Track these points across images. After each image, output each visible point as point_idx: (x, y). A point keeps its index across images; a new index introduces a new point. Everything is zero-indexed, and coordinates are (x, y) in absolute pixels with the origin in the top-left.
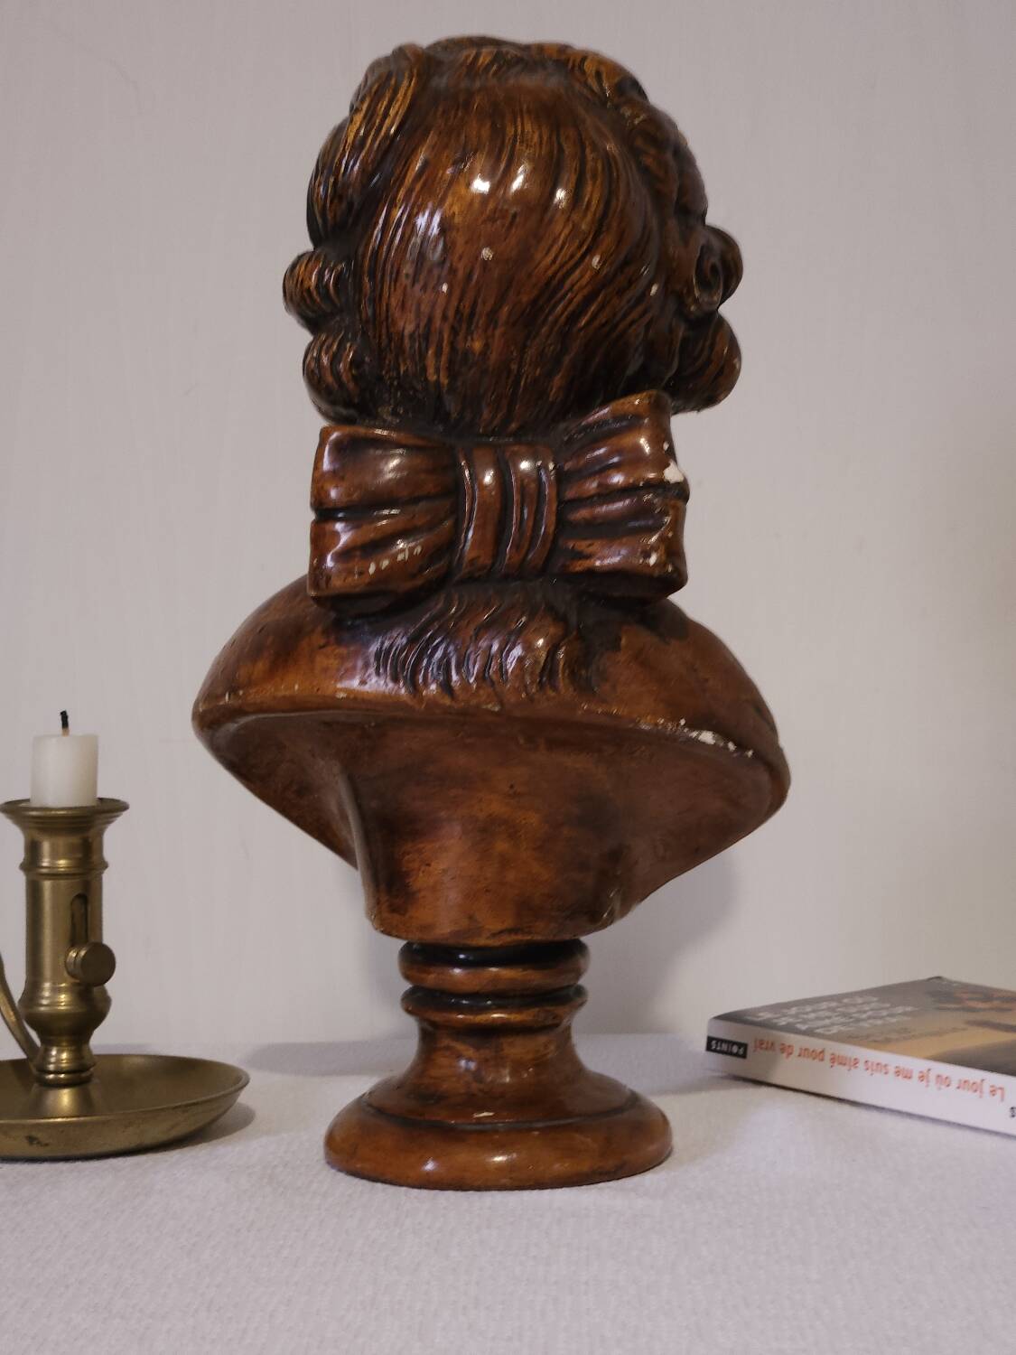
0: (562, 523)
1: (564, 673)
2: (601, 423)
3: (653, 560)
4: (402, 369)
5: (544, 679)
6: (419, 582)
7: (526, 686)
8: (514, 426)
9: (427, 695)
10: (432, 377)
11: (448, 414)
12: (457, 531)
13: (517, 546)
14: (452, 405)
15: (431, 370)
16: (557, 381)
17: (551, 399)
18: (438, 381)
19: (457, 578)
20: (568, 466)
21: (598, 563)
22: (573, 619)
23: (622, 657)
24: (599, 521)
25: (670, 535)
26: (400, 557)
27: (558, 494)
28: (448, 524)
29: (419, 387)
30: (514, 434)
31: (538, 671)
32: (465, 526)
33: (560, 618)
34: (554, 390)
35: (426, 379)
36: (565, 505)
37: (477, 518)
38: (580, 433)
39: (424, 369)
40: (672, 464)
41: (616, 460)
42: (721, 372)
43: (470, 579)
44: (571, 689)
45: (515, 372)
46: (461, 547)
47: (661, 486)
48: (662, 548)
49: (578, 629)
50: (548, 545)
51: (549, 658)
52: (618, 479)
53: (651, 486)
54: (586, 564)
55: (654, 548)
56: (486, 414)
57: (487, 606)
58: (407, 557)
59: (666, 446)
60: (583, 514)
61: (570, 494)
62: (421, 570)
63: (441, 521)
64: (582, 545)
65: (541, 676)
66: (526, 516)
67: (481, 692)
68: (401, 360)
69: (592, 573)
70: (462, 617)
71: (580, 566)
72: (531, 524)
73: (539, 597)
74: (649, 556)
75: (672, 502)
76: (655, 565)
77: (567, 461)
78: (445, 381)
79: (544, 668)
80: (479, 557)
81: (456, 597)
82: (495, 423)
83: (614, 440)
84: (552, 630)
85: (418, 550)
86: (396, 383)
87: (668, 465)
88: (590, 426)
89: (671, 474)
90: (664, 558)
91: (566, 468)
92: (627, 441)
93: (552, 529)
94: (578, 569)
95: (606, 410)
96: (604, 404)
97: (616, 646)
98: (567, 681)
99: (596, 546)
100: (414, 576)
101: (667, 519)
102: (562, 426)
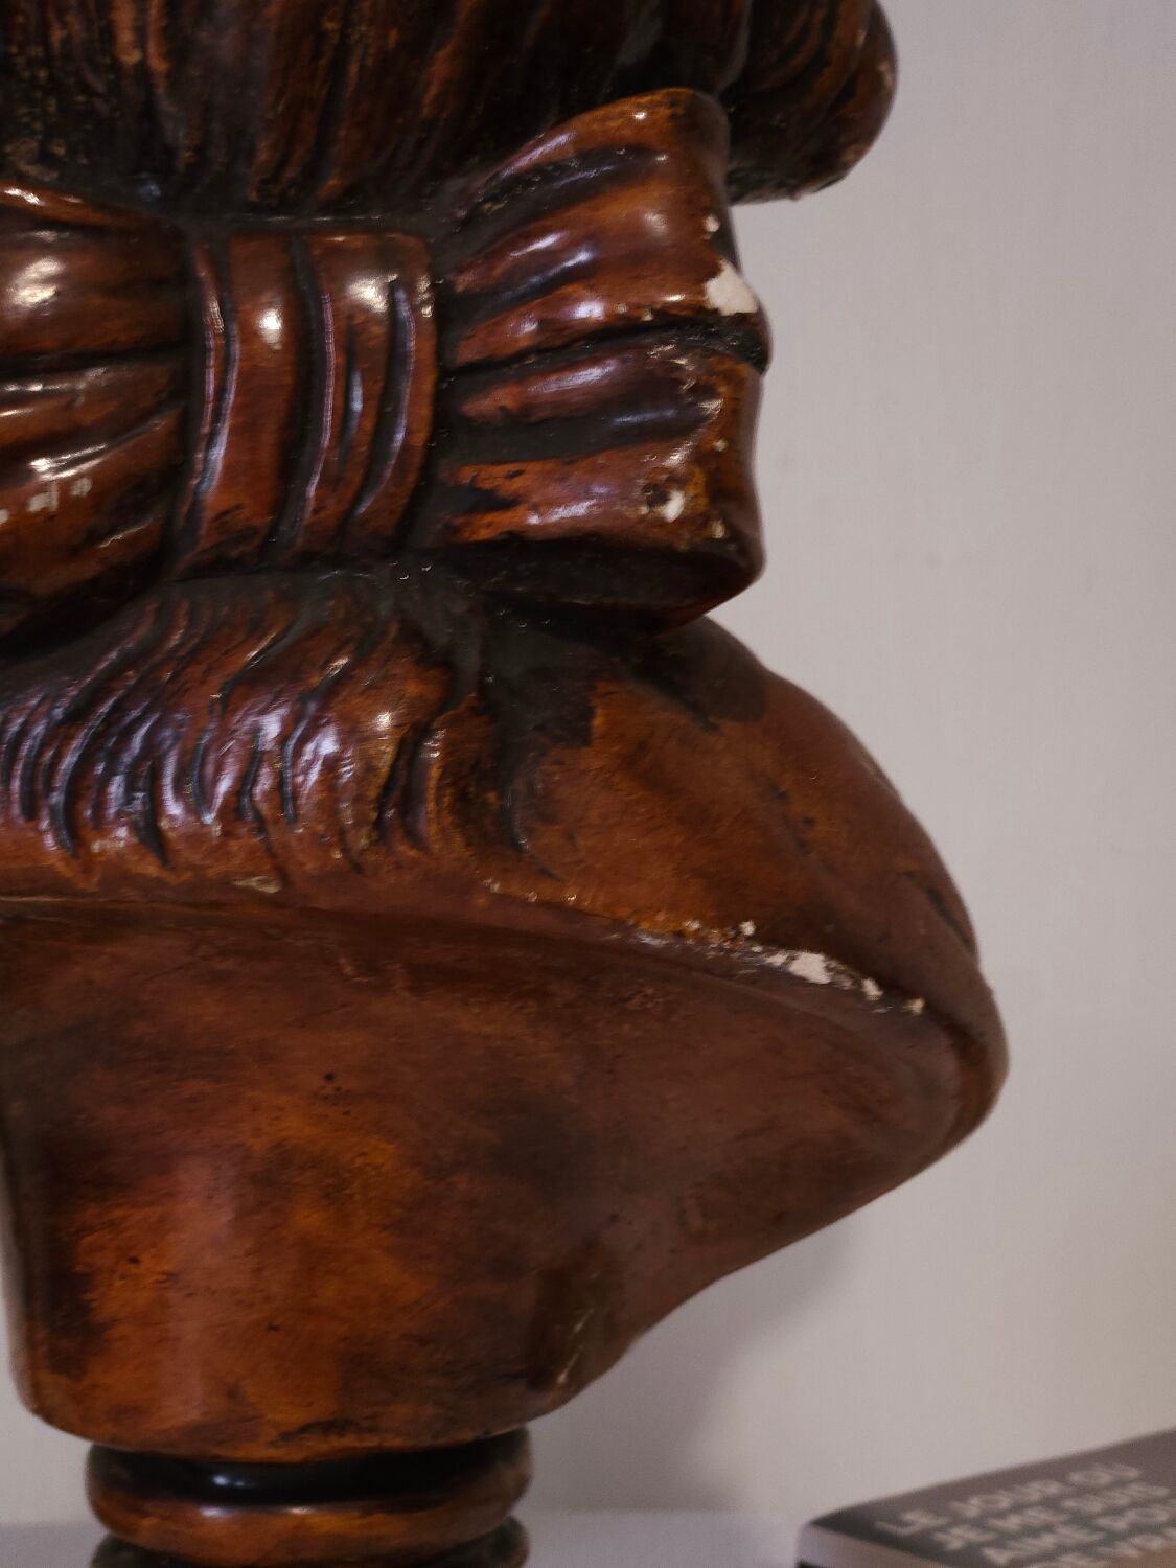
0: (445, 422)
1: (438, 799)
2: (548, 170)
3: (673, 508)
4: (57, 35)
5: (390, 814)
6: (87, 569)
7: (342, 833)
8: (332, 183)
9: (102, 853)
10: (132, 58)
11: (170, 152)
12: (185, 442)
13: (330, 482)
14: (180, 134)
15: (126, 37)
16: (441, 66)
17: (426, 112)
18: (142, 68)
19: (186, 559)
20: (464, 282)
21: (534, 520)
22: (470, 661)
23: (592, 760)
24: (542, 414)
25: (720, 445)
26: (36, 504)
27: (440, 352)
28: (160, 425)
29: (100, 87)
30: (333, 206)
31: (373, 793)
32: (206, 430)
33: (435, 659)
34: (433, 91)
35: (116, 66)
36: (454, 379)
37: (239, 408)
38: (494, 199)
39: (108, 34)
40: (727, 269)
41: (583, 257)
42: (848, 91)
43: (216, 566)
44: (458, 840)
45: (335, 39)
46: (195, 482)
47: (700, 322)
48: (700, 476)
49: (483, 688)
50: (412, 477)
51: (402, 763)
52: (590, 310)
53: (669, 322)
54: (504, 521)
55: (676, 480)
56: (263, 154)
57: (256, 629)
58: (55, 503)
59: (712, 225)
60: (501, 398)
61: (467, 352)
62: (95, 536)
63: (145, 416)
64: (494, 477)
65: (381, 809)
66: (357, 406)
67: (234, 845)
68: (52, 15)
69: (518, 544)
70: (193, 656)
71: (487, 527)
72: (369, 425)
73: (384, 608)
74: (664, 499)
75: (727, 365)
76: (681, 521)
77: (461, 270)
78: (158, 65)
79: (387, 788)
80: (238, 507)
81: (185, 607)
82: (290, 173)
83: (581, 212)
84: (412, 689)
85: (84, 487)
86: (42, 74)
87: (714, 271)
88: (522, 179)
89: (724, 294)
90: (703, 501)
91: (460, 288)
92: (615, 211)
93: (420, 439)
94: (484, 534)
95: (562, 139)
96: (559, 125)
97: (580, 735)
98: (447, 820)
99: (530, 477)
100: (74, 552)
101: (713, 406)
102: (455, 184)
